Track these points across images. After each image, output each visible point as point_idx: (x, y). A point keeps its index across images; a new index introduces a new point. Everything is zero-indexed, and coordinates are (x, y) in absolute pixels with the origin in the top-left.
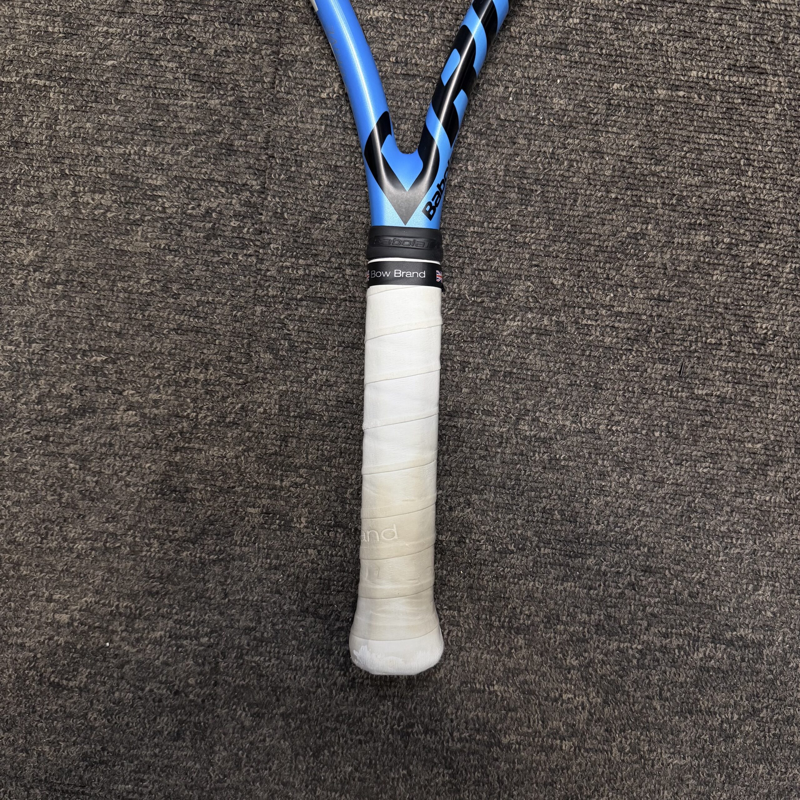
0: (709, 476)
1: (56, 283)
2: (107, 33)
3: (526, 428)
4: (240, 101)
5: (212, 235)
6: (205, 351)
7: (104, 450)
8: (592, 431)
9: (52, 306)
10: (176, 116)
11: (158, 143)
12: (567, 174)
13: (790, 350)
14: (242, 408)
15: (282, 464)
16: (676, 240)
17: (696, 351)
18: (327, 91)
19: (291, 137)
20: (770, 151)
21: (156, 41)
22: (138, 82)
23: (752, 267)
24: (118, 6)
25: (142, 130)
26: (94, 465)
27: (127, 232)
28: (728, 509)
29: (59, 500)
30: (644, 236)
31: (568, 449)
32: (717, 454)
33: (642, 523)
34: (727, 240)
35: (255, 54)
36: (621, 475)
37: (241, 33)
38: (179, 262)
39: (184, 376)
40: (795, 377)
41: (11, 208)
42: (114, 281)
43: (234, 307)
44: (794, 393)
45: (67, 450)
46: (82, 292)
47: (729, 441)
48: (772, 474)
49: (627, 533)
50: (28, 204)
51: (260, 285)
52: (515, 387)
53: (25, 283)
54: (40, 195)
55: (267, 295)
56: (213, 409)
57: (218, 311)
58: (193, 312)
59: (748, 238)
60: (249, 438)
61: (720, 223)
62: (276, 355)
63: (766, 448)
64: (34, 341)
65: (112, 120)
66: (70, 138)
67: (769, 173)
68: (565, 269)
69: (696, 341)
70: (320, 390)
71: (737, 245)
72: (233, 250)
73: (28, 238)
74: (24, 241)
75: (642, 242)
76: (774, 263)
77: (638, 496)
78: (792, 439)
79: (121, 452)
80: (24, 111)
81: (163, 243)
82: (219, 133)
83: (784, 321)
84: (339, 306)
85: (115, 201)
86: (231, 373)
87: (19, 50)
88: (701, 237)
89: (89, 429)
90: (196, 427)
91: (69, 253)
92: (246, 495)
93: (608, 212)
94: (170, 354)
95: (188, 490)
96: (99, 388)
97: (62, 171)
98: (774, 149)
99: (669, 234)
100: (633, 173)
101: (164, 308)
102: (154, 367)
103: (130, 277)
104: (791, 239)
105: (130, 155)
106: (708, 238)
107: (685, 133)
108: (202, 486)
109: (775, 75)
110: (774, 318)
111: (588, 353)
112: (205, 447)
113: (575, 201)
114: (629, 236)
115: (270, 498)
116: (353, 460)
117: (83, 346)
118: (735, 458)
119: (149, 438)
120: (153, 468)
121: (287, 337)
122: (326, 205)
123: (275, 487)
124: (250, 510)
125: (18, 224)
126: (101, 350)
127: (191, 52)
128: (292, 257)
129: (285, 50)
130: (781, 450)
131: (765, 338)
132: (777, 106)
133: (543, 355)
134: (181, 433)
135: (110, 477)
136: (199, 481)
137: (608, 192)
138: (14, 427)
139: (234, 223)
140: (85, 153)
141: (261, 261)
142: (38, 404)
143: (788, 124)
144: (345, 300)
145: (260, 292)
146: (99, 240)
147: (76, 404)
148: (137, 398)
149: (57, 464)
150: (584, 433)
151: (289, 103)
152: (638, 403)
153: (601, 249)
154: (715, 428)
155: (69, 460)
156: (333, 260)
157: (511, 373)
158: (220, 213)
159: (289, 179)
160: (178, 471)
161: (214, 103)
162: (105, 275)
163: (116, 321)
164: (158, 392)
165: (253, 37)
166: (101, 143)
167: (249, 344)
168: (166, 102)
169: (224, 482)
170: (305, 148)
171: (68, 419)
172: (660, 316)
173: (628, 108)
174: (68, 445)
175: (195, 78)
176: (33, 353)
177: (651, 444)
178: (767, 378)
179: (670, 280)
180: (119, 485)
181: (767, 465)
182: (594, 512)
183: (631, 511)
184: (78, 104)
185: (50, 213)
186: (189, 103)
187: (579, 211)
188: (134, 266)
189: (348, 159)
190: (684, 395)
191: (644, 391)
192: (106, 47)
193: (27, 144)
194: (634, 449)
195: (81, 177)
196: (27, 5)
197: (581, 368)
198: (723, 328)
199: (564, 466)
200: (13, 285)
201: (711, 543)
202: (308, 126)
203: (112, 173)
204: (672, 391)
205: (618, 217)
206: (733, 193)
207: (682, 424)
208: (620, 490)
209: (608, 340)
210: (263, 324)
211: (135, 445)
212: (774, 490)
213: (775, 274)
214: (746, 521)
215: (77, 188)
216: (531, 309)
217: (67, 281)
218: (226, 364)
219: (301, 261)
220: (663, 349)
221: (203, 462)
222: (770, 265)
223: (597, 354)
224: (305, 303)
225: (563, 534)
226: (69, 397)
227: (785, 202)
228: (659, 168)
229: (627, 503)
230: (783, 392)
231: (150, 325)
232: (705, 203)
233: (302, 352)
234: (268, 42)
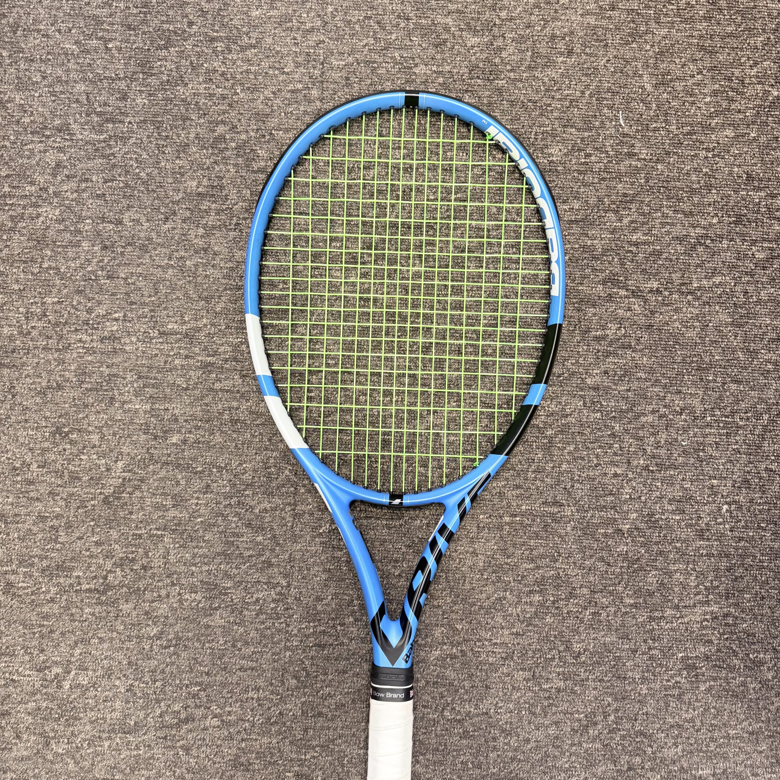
0: (555, 735)
1: (170, 646)
2: (197, 503)
3: (448, 714)
4: (274, 537)
5: (260, 612)
6: (257, 680)
7: (200, 742)
8: (487, 713)
9: (168, 660)
10: (238, 547)
11: (228, 563)
12: (458, 566)
13: (594, 659)
14: (280, 713)
15: (305, 745)
16: (523, 600)
17: (541, 663)
18: (323, 528)
19: (303, 555)
20: (571, 548)
21: (225, 507)
22: (216, 529)
23: (568, 613)
24: (203, 489)
25: (218, 556)
26: (194, 752)
27: (211, 615)
28: (568, 754)
29: (174, 775)
30: (505, 599)
31: (473, 725)
32: (559, 722)
33: (520, 766)
34: (552, 599)
35: (282, 510)
36: (505, 738)
37: (274, 500)
38: (242, 630)
39: (246, 696)
40: (599, 674)
41: (142, 604)
42: (204, 643)
43: (273, 654)
44: (599, 683)
45: (178, 744)
46: (185, 650)
47: (565, 714)
48: (592, 732)
49: (511, 772)
50: (153, 602)
51: (287, 639)
52: (440, 690)
53: (151, 647)
54: (159, 596)
55: (292, 645)
56: (263, 714)
57: (264, 657)
58: (250, 658)
59: (563, 597)
60: (285, 731)
61: (546, 589)
62: (299, 680)
63: (586, 716)
64: (157, 681)
65: (201, 552)
66: (177, 562)
67: (571, 560)
68: (463, 620)
69: (540, 657)
70: (325, 699)
71: (558, 601)
72: (272, 621)
73: (153, 621)
74: (150, 623)
75: (504, 602)
76: (580, 610)
77: (515, 750)
78: (601, 710)
79: (210, 744)
80: (149, 549)
81: (232, 619)
82: (263, 555)
83: (589, 643)
84: (334, 649)
85: (204, 597)
86: (272, 693)
87: (146, 516)
88: (537, 598)
89: (191, 731)
90: (253, 726)
91: (177, 628)
92: (285, 765)
93: (483, 586)
94: (237, 683)
95: (250, 764)
96: (196, 706)
97: (172, 582)
98: (573, 547)
99: (519, 597)
100: (495, 564)
101: (233, 657)
102: (228, 692)
103: (213, 640)
104: (587, 596)
105: (212, 570)
106: (541, 598)
107: (522, 540)
108: (258, 761)
109: (569, 506)
110: (583, 641)
111: (480, 667)
112: (260, 738)
113: (465, 581)
114: (496, 599)
115: (299, 766)
116: (347, 740)
117: (186, 682)
118: (569, 724)
119: (226, 734)
120: (229, 752)
121: (304, 669)
122: (324, 591)
123: (301, 760)
124: (287, 774)
125: (147, 613)
126: (197, 684)
127: (246, 511)
128: (306, 622)
129: (298, 508)
130: (595, 717)
131: (579, 653)
132: (572, 523)
133: (454, 671)
134: (245, 730)
135: (204, 759)
136: (257, 758)
137: (482, 575)
138: (146, 732)
139: (272, 605)
140: (186, 571)
141: (288, 625)
142: (160, 717)
143: (579, 532)
144: (337, 645)
145: (288, 644)
146: (195, 620)
147: (183, 716)
148: (218, 710)
149: (172, 753)
150: (482, 715)
151: (302, 536)
152: (511, 695)
153: (481, 608)
154: (556, 707)
155: (180, 750)
156: (330, 622)
157: (437, 682)
158: (264, 600)
159: (303, 578)
160: (244, 753)
161: (260, 539)
162: (198, 640)
163: (205, 666)
164: (231, 706)
165: (280, 502)
166: (195, 565)
167: (283, 674)
168: (232, 539)
169: (271, 758)
170: (312, 560)
171: (178, 726)
172: (518, 644)
173: (489, 529)
174: (179, 741)
175: (249, 525)
176: (157, 688)
177: (520, 719)
178: (583, 675)
179: (522, 622)
180: (209, 763)
181: (588, 727)
182: (491, 762)
183: (513, 759)
184: (181, 543)
185: (165, 606)
186: (245, 539)
187: (467, 586)
188: (215, 634)
189: (336, 564)
190: (537, 688)
191: (514, 688)
192: (197, 511)
193: (151, 568)
194: (511, 723)
195: (183, 585)
196: (151, 490)
197: (477, 677)
198: (554, 648)
199: (472, 736)
200: (144, 649)
201: (560, 774)
202: (313, 548)
203: (201, 581)
204: (529, 687)
205: (490, 589)
206: (552, 572)
207: (537, 706)
208: (506, 747)
209: (491, 659)
210: (291, 662)
211: (219, 739)
212: (594, 741)
213: (581, 616)
214: (580, 760)
215: (181, 591)
216: (445, 644)
217: (176, 645)
218: (270, 687)
219: (311, 624)
220: (522, 663)
221: (258, 746)
222: (577, 611)
223: (485, 668)
224: (314, 648)
225: (474, 776)
226: (179, 712)
227: (582, 575)
228: (509, 560)
229: (510, 754)
230: (593, 683)
231: (225, 667)
232: (537, 578)
233: (314, 677)
234: (290, 504)
